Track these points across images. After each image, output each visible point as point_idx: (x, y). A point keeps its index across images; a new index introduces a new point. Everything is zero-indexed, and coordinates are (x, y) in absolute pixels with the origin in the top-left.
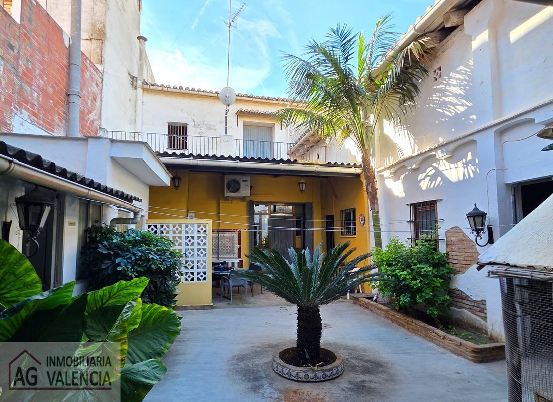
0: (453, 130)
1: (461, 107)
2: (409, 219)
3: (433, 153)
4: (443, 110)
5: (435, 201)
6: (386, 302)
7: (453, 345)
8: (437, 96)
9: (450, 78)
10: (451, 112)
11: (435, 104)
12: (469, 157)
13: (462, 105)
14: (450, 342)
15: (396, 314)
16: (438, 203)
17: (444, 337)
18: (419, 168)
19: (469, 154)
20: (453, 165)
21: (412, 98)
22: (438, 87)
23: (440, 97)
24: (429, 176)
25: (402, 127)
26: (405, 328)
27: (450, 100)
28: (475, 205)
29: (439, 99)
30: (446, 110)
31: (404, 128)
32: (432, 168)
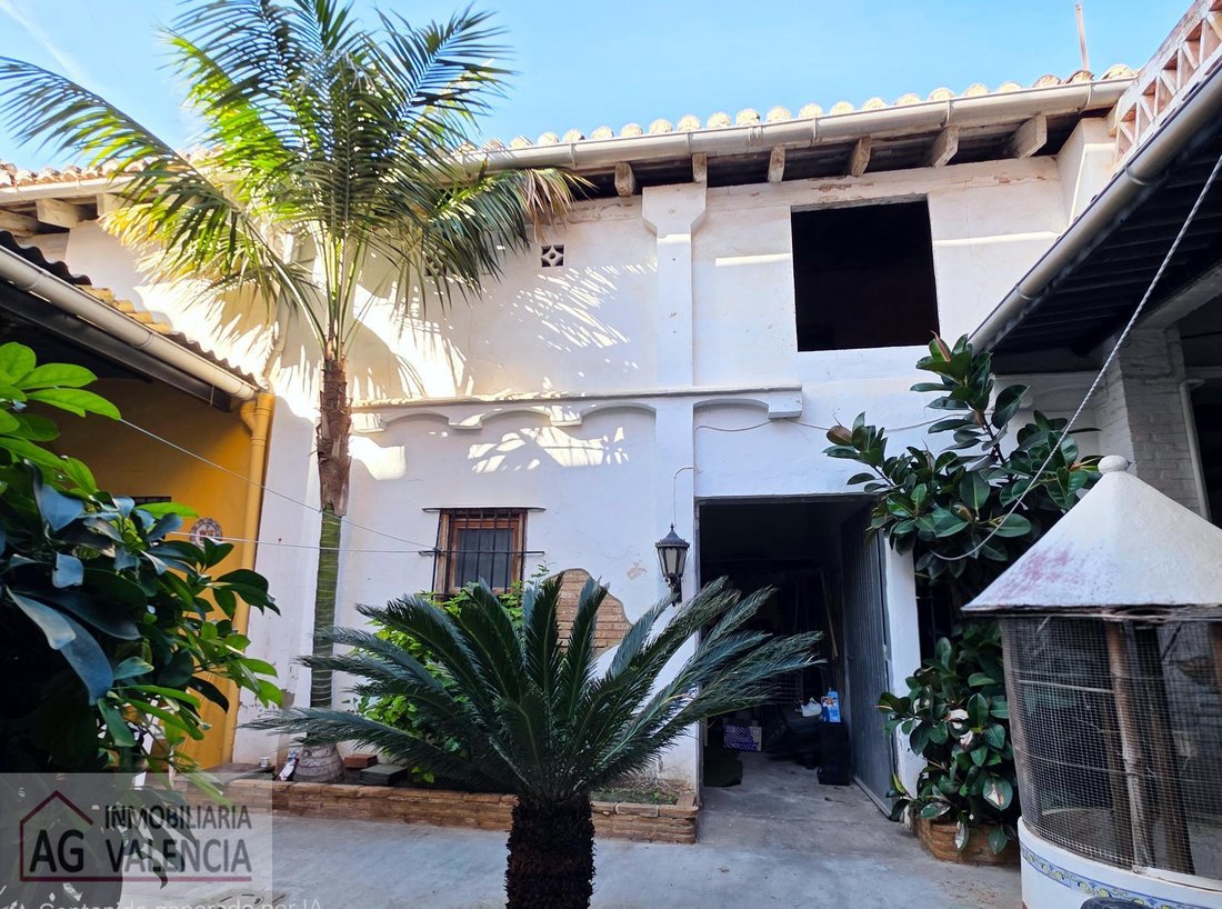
0: (581, 374)
1: (607, 339)
2: (431, 546)
3: (540, 408)
4: (560, 328)
5: (524, 511)
6: (333, 775)
7: (636, 824)
8: (547, 297)
9: (584, 276)
10: (580, 340)
11: (540, 309)
12: (620, 435)
13: (610, 337)
14: (630, 817)
15: (427, 794)
16: (531, 517)
17: (613, 813)
18: (480, 429)
19: (620, 430)
20: (576, 442)
21: (470, 271)
22: (550, 279)
23: (555, 302)
24: (500, 453)
25: (428, 324)
26: (468, 825)
27: (578, 315)
28: (672, 527)
29: (551, 304)
30: (567, 331)
31: (432, 327)
32: (514, 435)
